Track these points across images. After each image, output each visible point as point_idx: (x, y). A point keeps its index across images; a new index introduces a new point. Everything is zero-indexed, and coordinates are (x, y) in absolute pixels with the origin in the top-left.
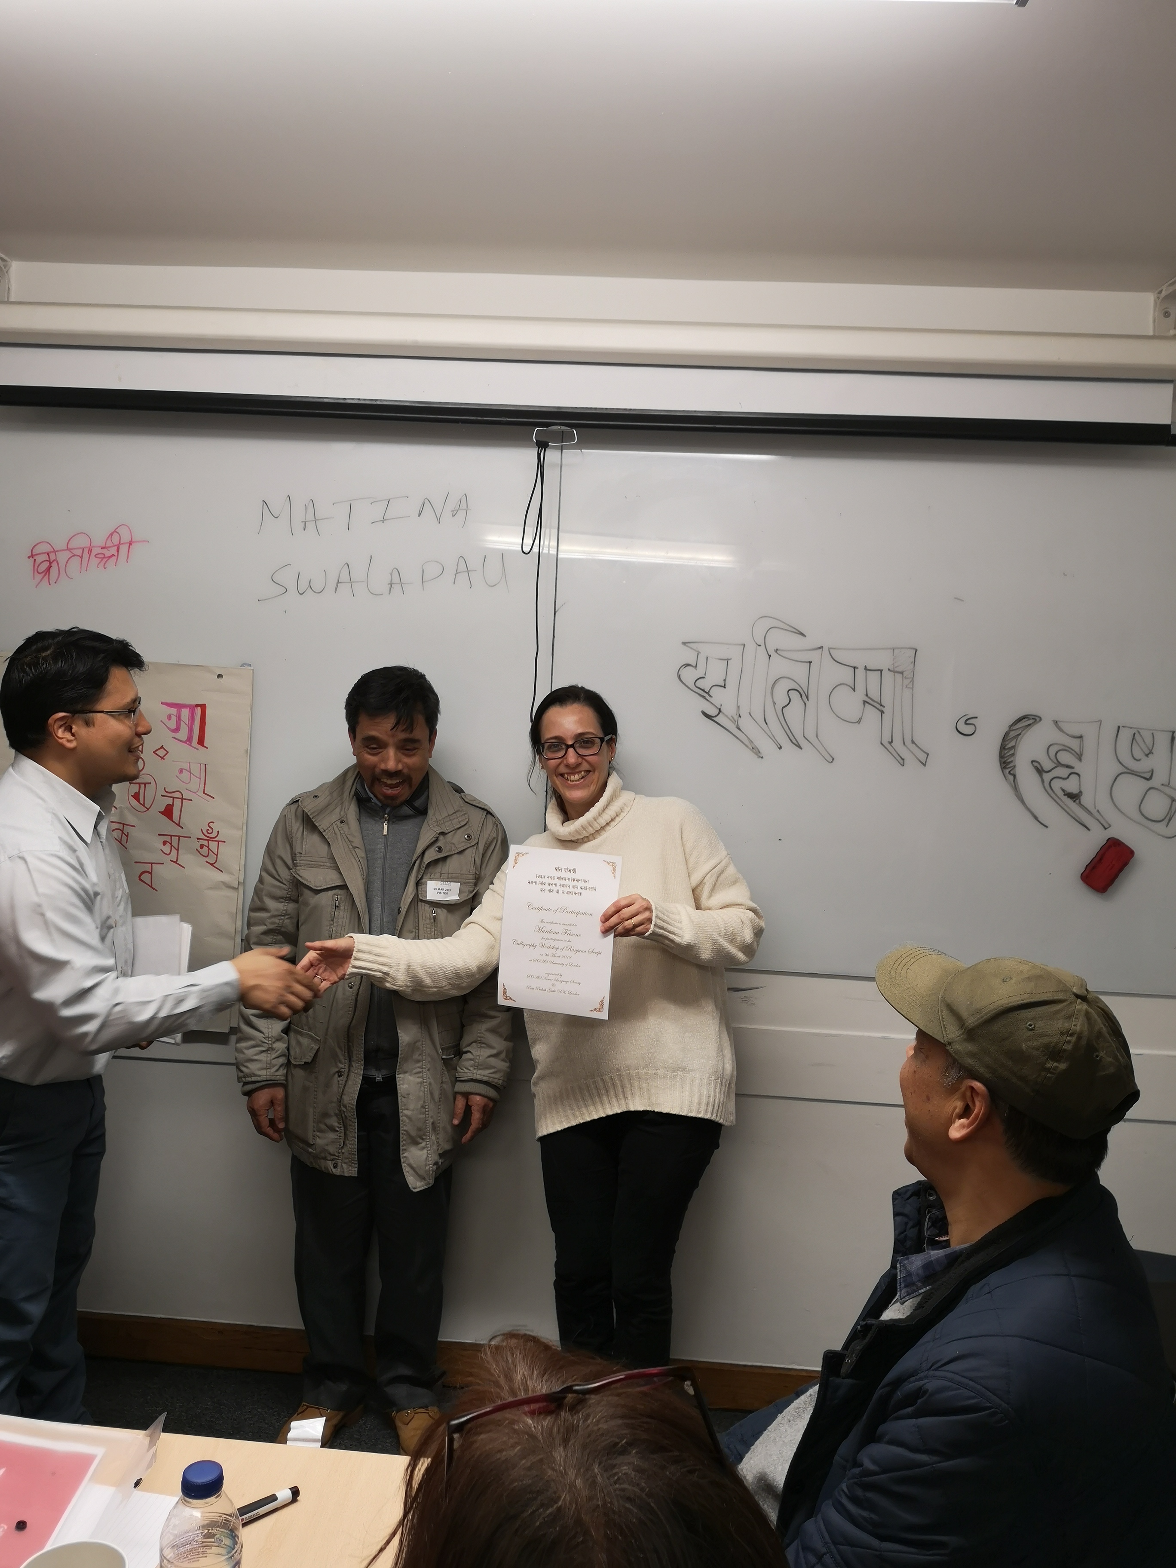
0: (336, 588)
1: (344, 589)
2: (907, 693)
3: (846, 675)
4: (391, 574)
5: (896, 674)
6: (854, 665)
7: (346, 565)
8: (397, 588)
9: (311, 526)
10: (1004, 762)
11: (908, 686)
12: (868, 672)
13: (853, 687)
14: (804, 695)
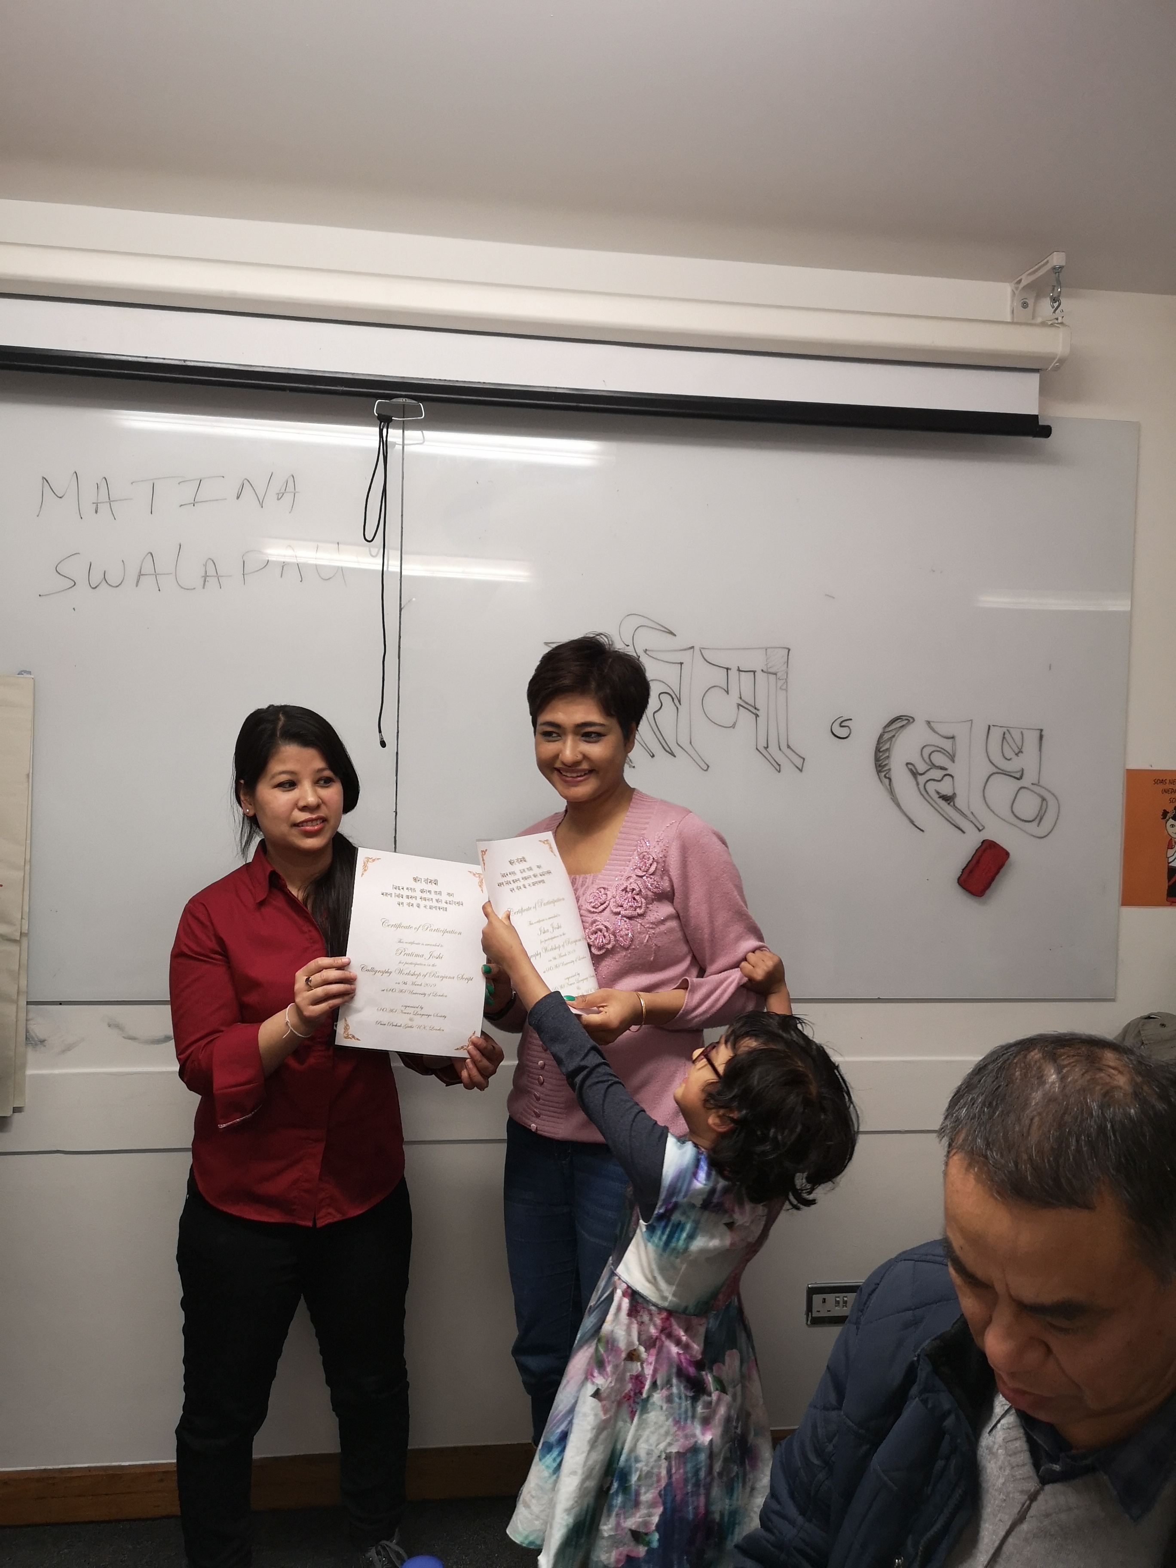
0: (138, 582)
1: (148, 582)
2: (781, 695)
3: (719, 677)
4: (205, 565)
5: (769, 675)
6: (727, 666)
7: (150, 554)
8: (212, 582)
9: (104, 509)
10: (880, 766)
11: (782, 688)
12: (741, 673)
13: (726, 689)
14: (676, 699)
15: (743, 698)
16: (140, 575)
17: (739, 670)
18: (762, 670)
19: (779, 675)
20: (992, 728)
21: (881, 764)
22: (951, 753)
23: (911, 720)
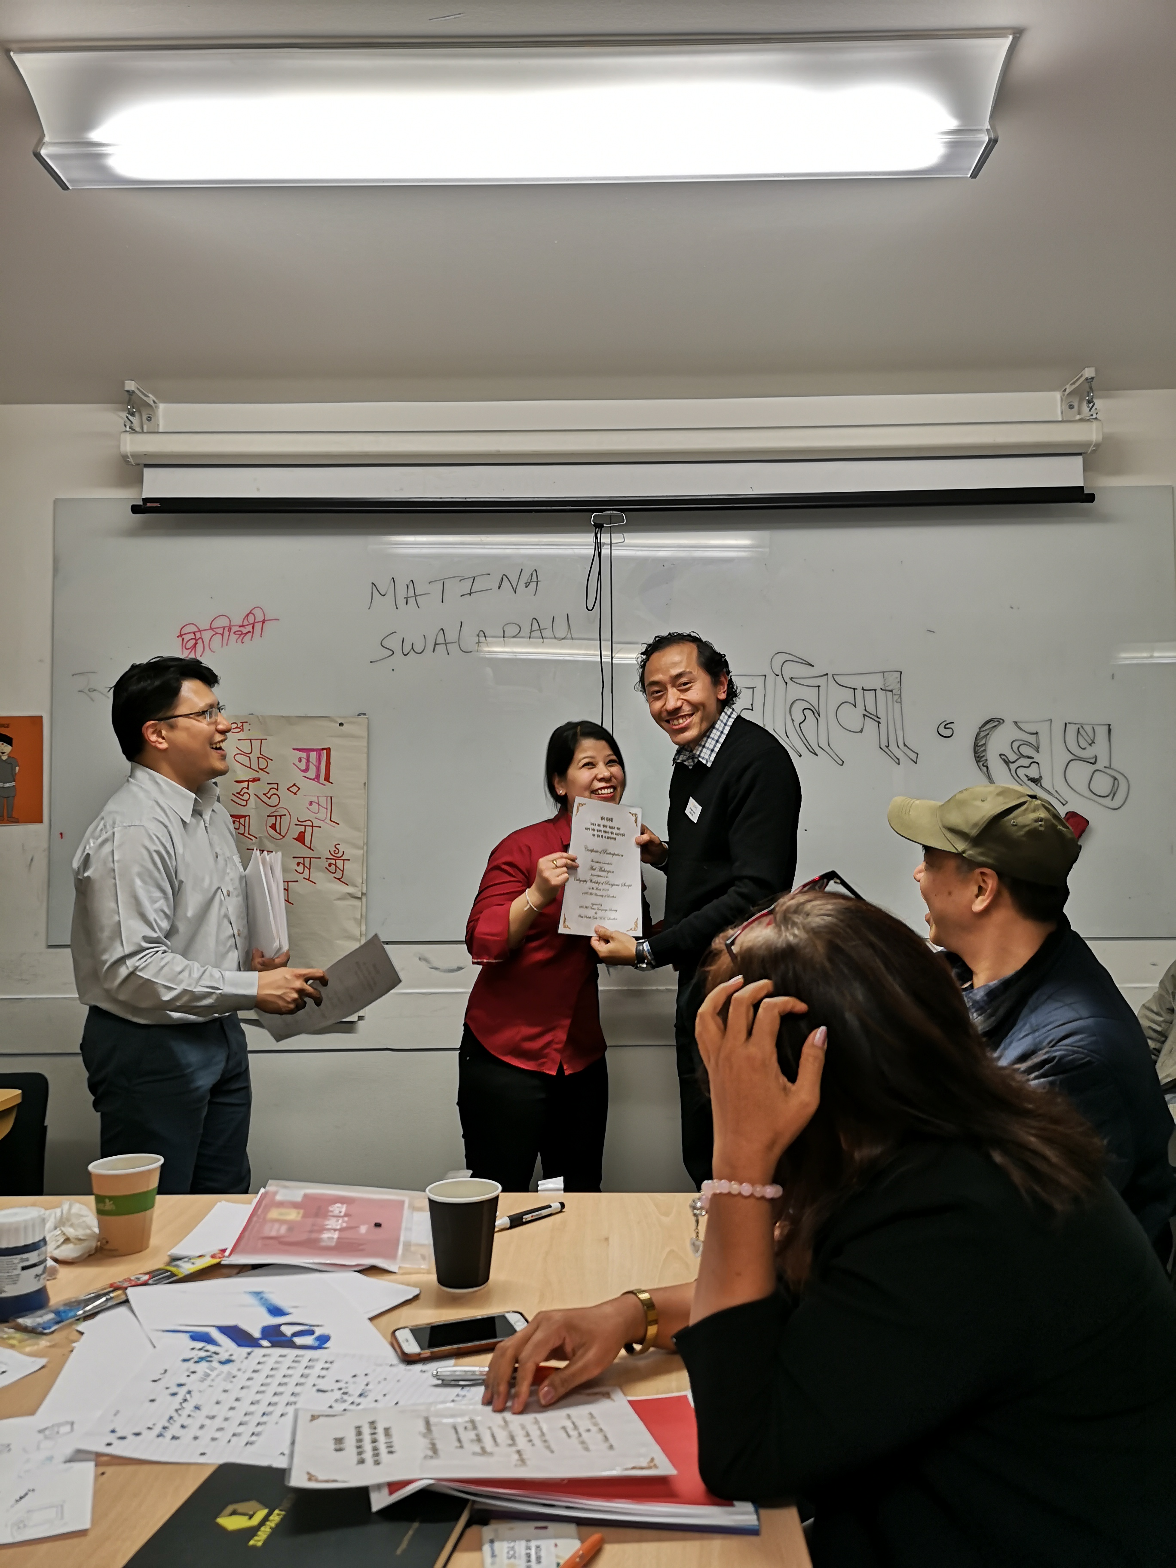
0: (434, 649)
1: (441, 649)
2: (897, 706)
3: (848, 695)
4: (478, 635)
5: (887, 692)
6: (854, 687)
7: (442, 630)
8: (483, 645)
9: (412, 601)
10: (978, 757)
11: (898, 701)
12: (865, 692)
13: (854, 704)
14: (817, 713)
15: (867, 710)
16: (436, 644)
17: (863, 689)
18: (881, 689)
19: (894, 692)
20: (1068, 725)
21: (979, 756)
22: (1036, 746)
23: (1001, 721)
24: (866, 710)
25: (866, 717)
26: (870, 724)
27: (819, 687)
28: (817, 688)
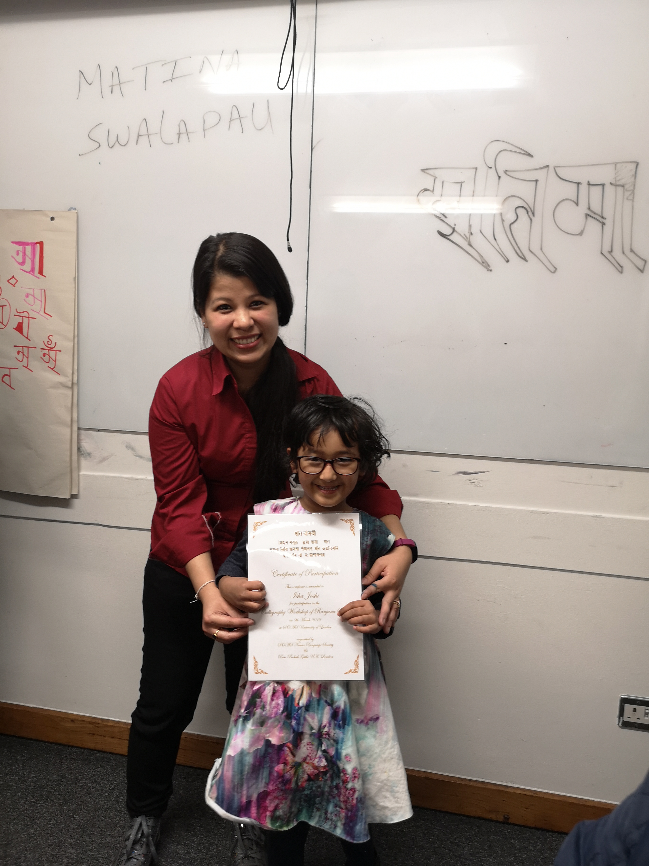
0: (137, 141)
1: (144, 140)
2: (628, 204)
3: (570, 191)
4: (179, 125)
5: (618, 187)
6: (577, 181)
7: (144, 120)
8: (184, 137)
9: (116, 89)
11: (629, 198)
12: (591, 187)
13: (576, 202)
14: (531, 212)
15: (591, 209)
16: (139, 136)
17: (589, 184)
18: (611, 183)
19: (627, 186)
24: (589, 209)
25: (588, 216)
26: (593, 226)
27: (537, 181)
28: (534, 183)
